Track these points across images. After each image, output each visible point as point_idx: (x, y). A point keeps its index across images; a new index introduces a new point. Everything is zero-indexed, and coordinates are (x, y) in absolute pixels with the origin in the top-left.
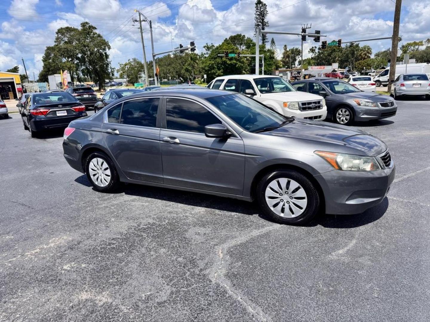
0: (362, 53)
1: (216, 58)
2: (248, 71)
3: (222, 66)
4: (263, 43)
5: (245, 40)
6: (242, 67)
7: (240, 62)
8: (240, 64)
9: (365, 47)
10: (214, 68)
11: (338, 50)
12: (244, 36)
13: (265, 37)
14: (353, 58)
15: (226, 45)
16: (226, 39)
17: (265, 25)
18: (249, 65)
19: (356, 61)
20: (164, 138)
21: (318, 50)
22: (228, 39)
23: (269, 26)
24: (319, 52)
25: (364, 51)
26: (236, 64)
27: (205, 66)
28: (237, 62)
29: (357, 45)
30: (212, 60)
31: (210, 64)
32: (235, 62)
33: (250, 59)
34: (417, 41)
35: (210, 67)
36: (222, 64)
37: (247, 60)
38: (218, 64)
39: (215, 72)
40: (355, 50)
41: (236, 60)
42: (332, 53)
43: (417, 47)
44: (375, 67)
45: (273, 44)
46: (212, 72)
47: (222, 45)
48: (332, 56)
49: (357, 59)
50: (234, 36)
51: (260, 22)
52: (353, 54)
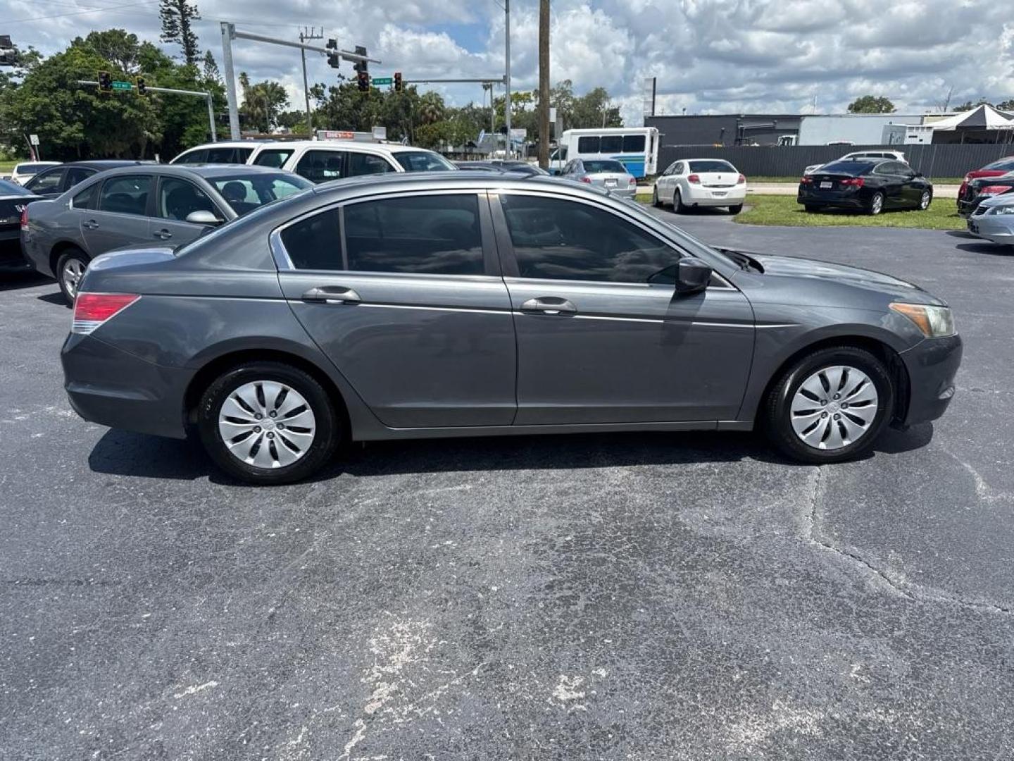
0: (425, 108)
1: (55, 89)
2: (158, 131)
3: (78, 113)
4: (190, 60)
5: (138, 48)
6: (141, 120)
7: (133, 106)
8: (135, 112)
9: (430, 95)
10: (51, 118)
11: (375, 98)
12: (133, 36)
13: (193, 46)
14: (408, 116)
15: (82, 57)
16: (78, 39)
17: (190, 14)
18: (158, 116)
19: (415, 126)
20: (525, 304)
21: (330, 94)
22: (84, 40)
23: (200, 18)
24: (332, 98)
25: (430, 104)
26: (122, 111)
27: (21, 110)
28: (125, 106)
29: (413, 90)
30: (42, 94)
31: (35, 104)
32: (117, 104)
33: (159, 100)
34: (522, 93)
35: (37, 114)
36: (75, 108)
37: (152, 102)
38: (63, 105)
39: (55, 127)
40: (410, 100)
41: (119, 100)
42: (361, 101)
43: (521, 104)
44: (456, 141)
45: (210, 67)
46: (47, 128)
47: (67, 55)
48: (363, 108)
49: (417, 123)
50: (104, 34)
51: (175, 5)
52: (407, 108)
